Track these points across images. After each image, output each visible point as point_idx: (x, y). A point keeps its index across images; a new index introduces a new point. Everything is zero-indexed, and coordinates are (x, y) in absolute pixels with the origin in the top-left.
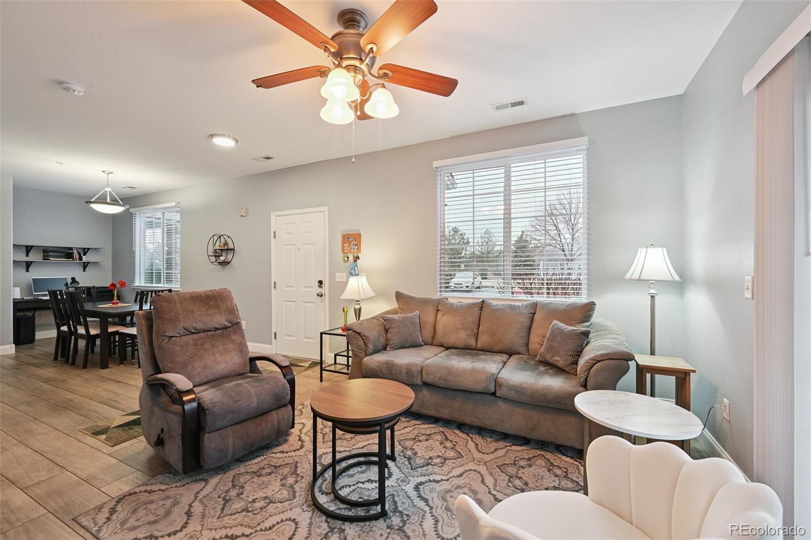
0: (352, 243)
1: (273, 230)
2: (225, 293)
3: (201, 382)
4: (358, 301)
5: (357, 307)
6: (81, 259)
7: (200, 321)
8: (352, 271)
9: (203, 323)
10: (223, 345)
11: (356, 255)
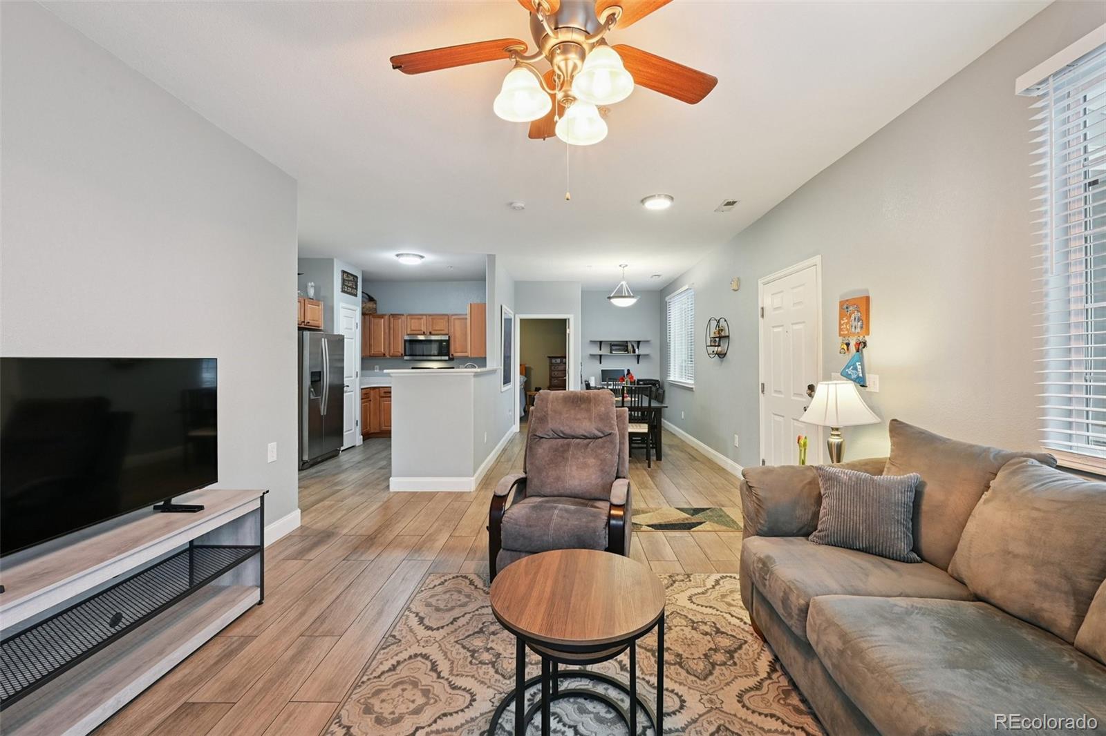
0: (853, 316)
1: (760, 306)
2: (601, 396)
3: (552, 494)
4: (837, 429)
5: (835, 440)
6: (634, 352)
7: (567, 425)
8: (850, 371)
9: (570, 428)
10: (584, 458)
11: (861, 339)
